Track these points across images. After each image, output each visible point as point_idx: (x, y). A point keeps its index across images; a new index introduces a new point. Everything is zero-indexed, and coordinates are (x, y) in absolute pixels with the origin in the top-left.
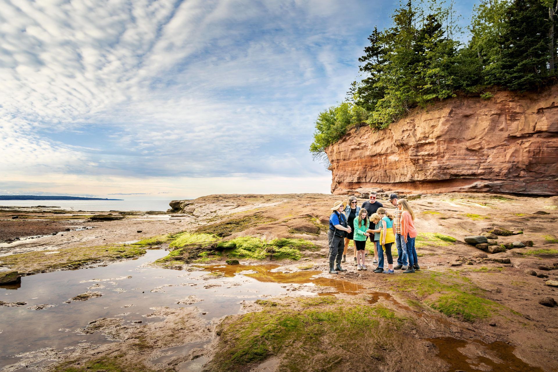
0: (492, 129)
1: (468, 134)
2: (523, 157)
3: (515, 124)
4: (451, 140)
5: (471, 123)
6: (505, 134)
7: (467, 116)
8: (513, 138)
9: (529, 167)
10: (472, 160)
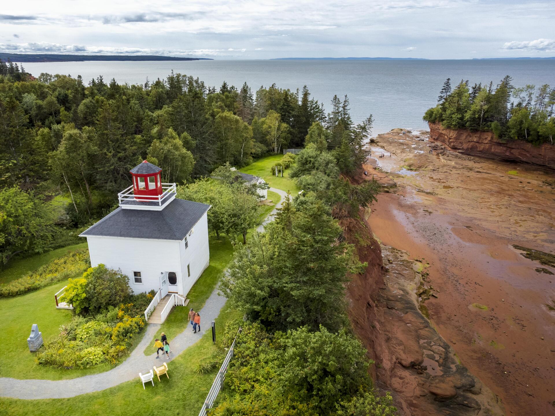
0: (466, 139)
1: (461, 138)
2: (470, 147)
3: (470, 138)
4: (457, 139)
5: (462, 135)
6: (468, 140)
7: (462, 134)
8: (469, 141)
9: (471, 149)
10: (460, 145)
